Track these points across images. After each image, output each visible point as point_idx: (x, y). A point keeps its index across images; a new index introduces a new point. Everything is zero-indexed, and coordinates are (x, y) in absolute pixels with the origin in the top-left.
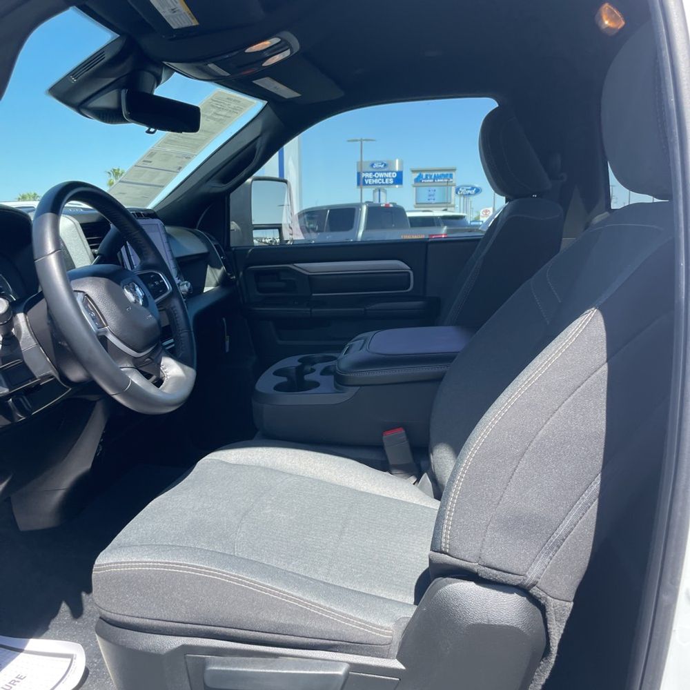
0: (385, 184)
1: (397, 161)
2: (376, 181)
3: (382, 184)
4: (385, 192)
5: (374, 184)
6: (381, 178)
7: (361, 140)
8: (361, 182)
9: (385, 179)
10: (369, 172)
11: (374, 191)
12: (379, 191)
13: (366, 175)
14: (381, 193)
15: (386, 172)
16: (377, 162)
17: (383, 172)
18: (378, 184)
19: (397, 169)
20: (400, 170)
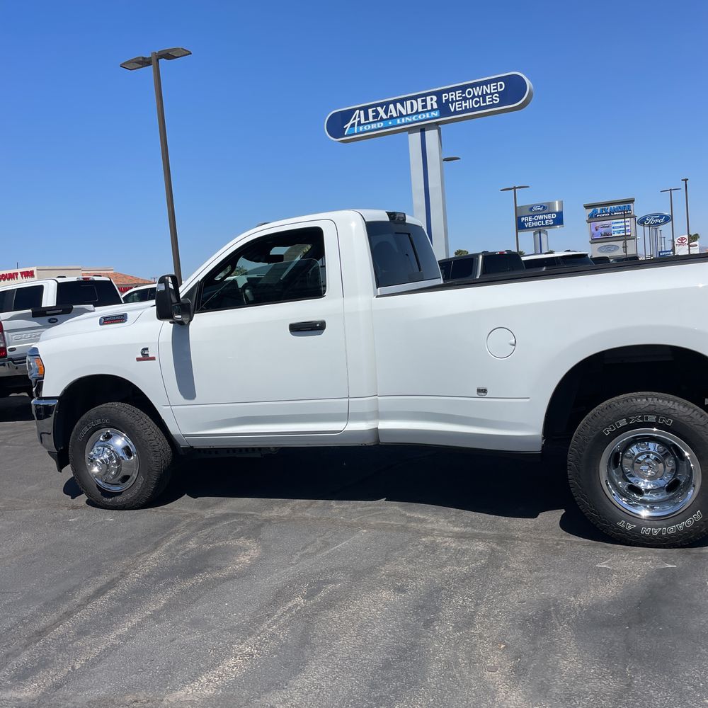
0: (545, 226)
1: (557, 202)
2: (536, 224)
3: (542, 226)
4: (546, 233)
5: (534, 227)
6: (541, 220)
7: (515, 188)
8: (521, 226)
9: (544, 220)
10: (528, 216)
11: (534, 234)
12: (540, 233)
13: (526, 219)
14: (542, 234)
15: (546, 214)
16: (536, 205)
17: (542, 215)
18: (538, 226)
19: (557, 210)
20: (561, 210)
